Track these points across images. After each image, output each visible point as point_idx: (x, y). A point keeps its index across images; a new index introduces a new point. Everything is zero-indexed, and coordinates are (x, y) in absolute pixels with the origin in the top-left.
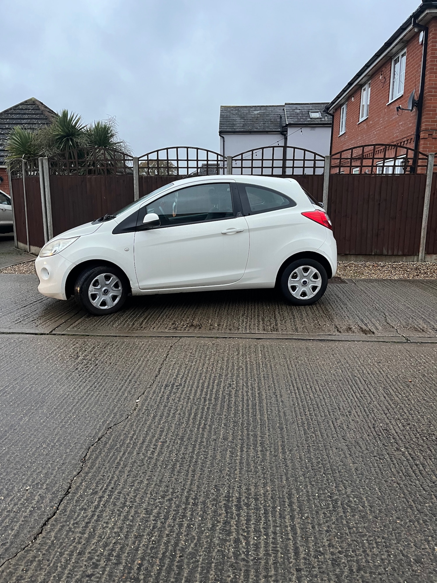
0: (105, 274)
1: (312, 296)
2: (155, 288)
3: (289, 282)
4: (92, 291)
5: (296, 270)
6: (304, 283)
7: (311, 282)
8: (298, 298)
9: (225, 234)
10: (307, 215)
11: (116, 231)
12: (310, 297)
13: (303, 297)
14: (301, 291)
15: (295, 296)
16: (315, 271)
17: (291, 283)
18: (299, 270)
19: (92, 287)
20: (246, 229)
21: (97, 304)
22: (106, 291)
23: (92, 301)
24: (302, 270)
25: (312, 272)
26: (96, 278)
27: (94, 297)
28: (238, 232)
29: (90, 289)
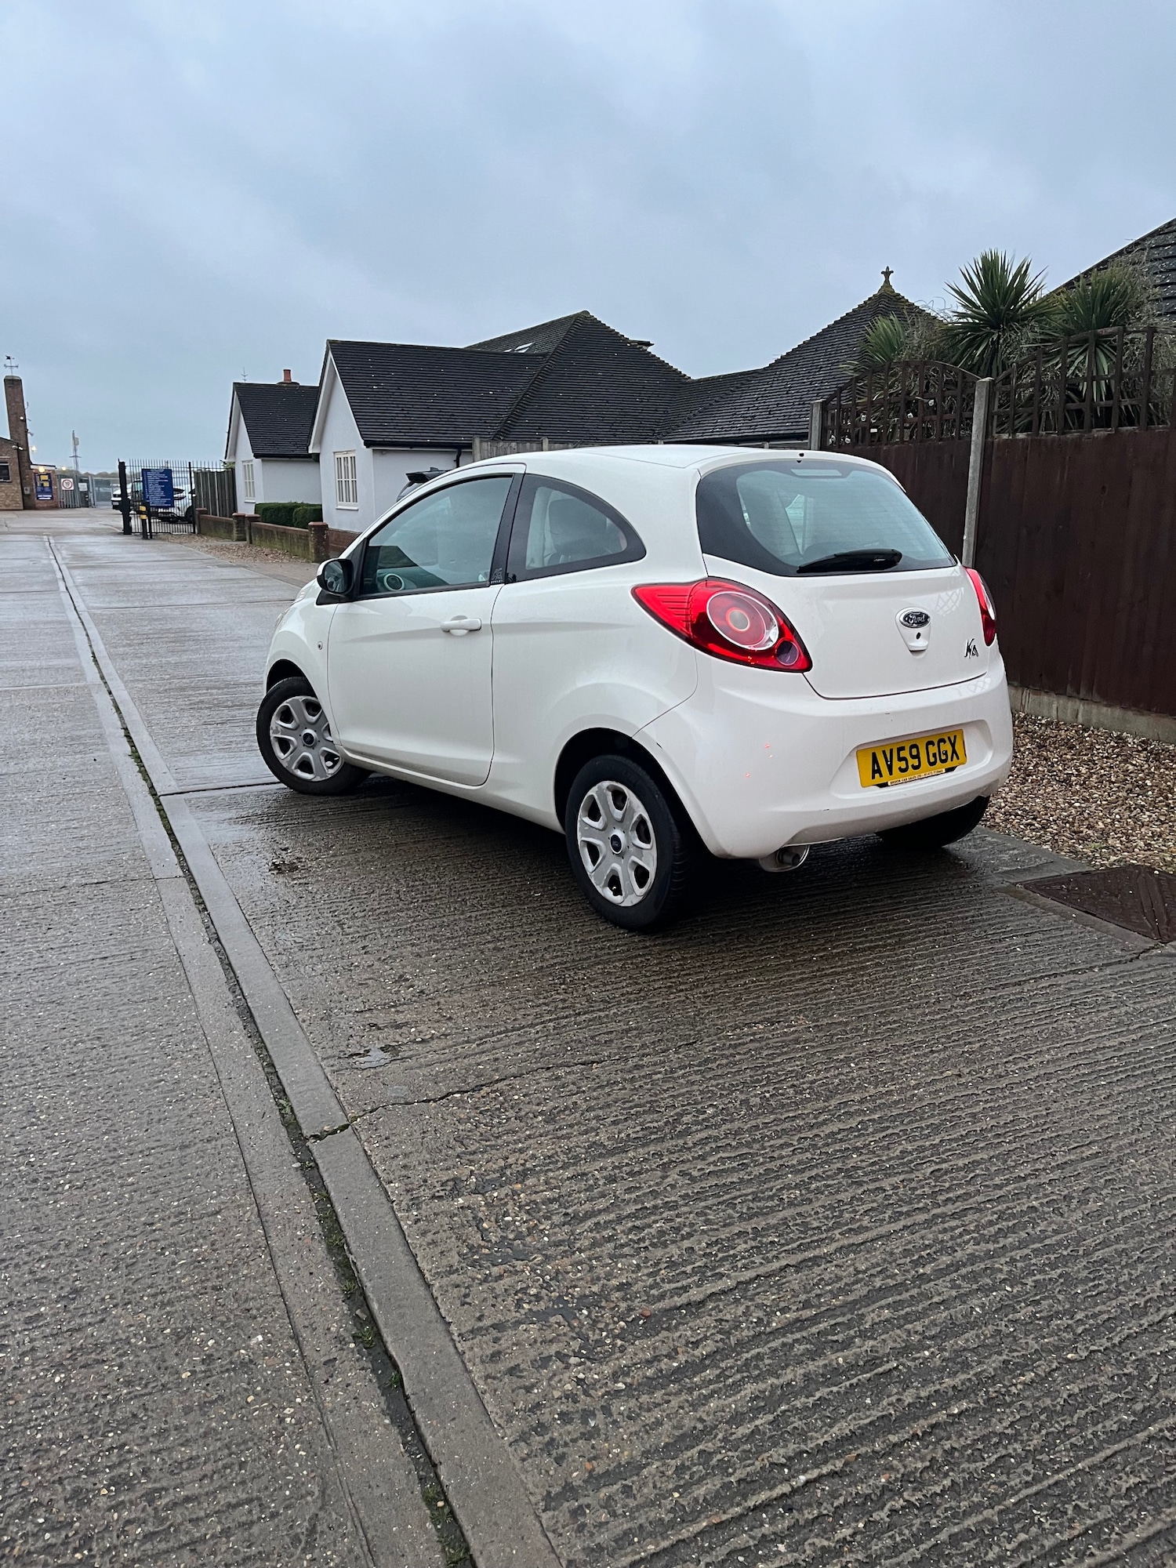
0: (299, 698)
1: (634, 899)
3: (579, 824)
5: (594, 792)
6: (616, 843)
7: (631, 849)
8: (600, 889)
9: (447, 631)
10: (650, 599)
12: (628, 903)
13: (614, 893)
14: (609, 870)
15: (593, 880)
16: (639, 808)
17: (584, 828)
18: (602, 795)
19: (276, 722)
20: (486, 625)
21: (291, 763)
22: (309, 739)
23: (280, 754)
24: (610, 794)
25: (632, 810)
26: (284, 704)
27: (285, 745)
28: (471, 631)
29: (273, 725)
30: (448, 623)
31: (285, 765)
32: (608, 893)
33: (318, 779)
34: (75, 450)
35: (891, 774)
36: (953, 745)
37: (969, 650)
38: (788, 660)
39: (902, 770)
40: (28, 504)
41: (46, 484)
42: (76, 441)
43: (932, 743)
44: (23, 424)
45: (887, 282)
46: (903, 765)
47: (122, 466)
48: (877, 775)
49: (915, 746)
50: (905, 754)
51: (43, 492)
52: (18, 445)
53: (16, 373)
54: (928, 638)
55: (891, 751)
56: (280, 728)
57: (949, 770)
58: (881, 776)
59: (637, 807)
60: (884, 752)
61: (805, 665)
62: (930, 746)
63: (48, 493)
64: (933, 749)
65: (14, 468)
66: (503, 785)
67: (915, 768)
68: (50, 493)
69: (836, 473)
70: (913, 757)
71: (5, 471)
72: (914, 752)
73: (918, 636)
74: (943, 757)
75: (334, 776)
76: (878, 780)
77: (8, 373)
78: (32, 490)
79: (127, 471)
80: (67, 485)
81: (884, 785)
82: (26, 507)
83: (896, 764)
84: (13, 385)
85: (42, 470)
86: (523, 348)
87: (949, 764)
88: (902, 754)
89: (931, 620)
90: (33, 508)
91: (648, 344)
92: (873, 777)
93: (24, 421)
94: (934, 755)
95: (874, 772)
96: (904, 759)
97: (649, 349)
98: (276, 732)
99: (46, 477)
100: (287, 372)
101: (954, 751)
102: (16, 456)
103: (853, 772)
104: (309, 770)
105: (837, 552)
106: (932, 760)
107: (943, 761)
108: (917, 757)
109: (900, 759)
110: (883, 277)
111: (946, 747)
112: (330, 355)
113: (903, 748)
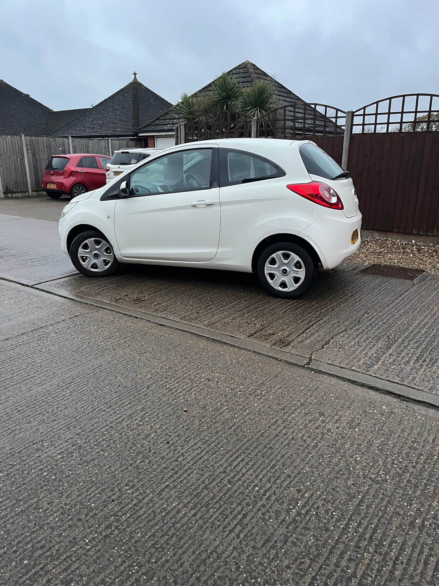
0: (94, 239)
1: (293, 288)
2: (134, 258)
3: (265, 268)
4: (81, 253)
5: (273, 255)
6: (284, 271)
7: (292, 272)
8: (276, 288)
9: (194, 206)
10: (294, 188)
11: (103, 198)
12: (290, 290)
13: (283, 288)
14: (280, 281)
15: (272, 285)
16: (297, 258)
17: (268, 269)
18: (278, 256)
19: (81, 250)
20: (217, 202)
21: (88, 266)
22: (96, 255)
23: (82, 263)
24: (281, 255)
25: (293, 259)
26: (85, 242)
27: (85, 259)
28: (208, 205)
29: (79, 251)
30: (194, 203)
31: (85, 267)
32: (281, 289)
33: (101, 271)
38: (338, 207)
45: (135, 77)
56: (83, 252)
59: (296, 258)
61: (342, 208)
66: (224, 259)
75: (108, 269)
104: (97, 268)
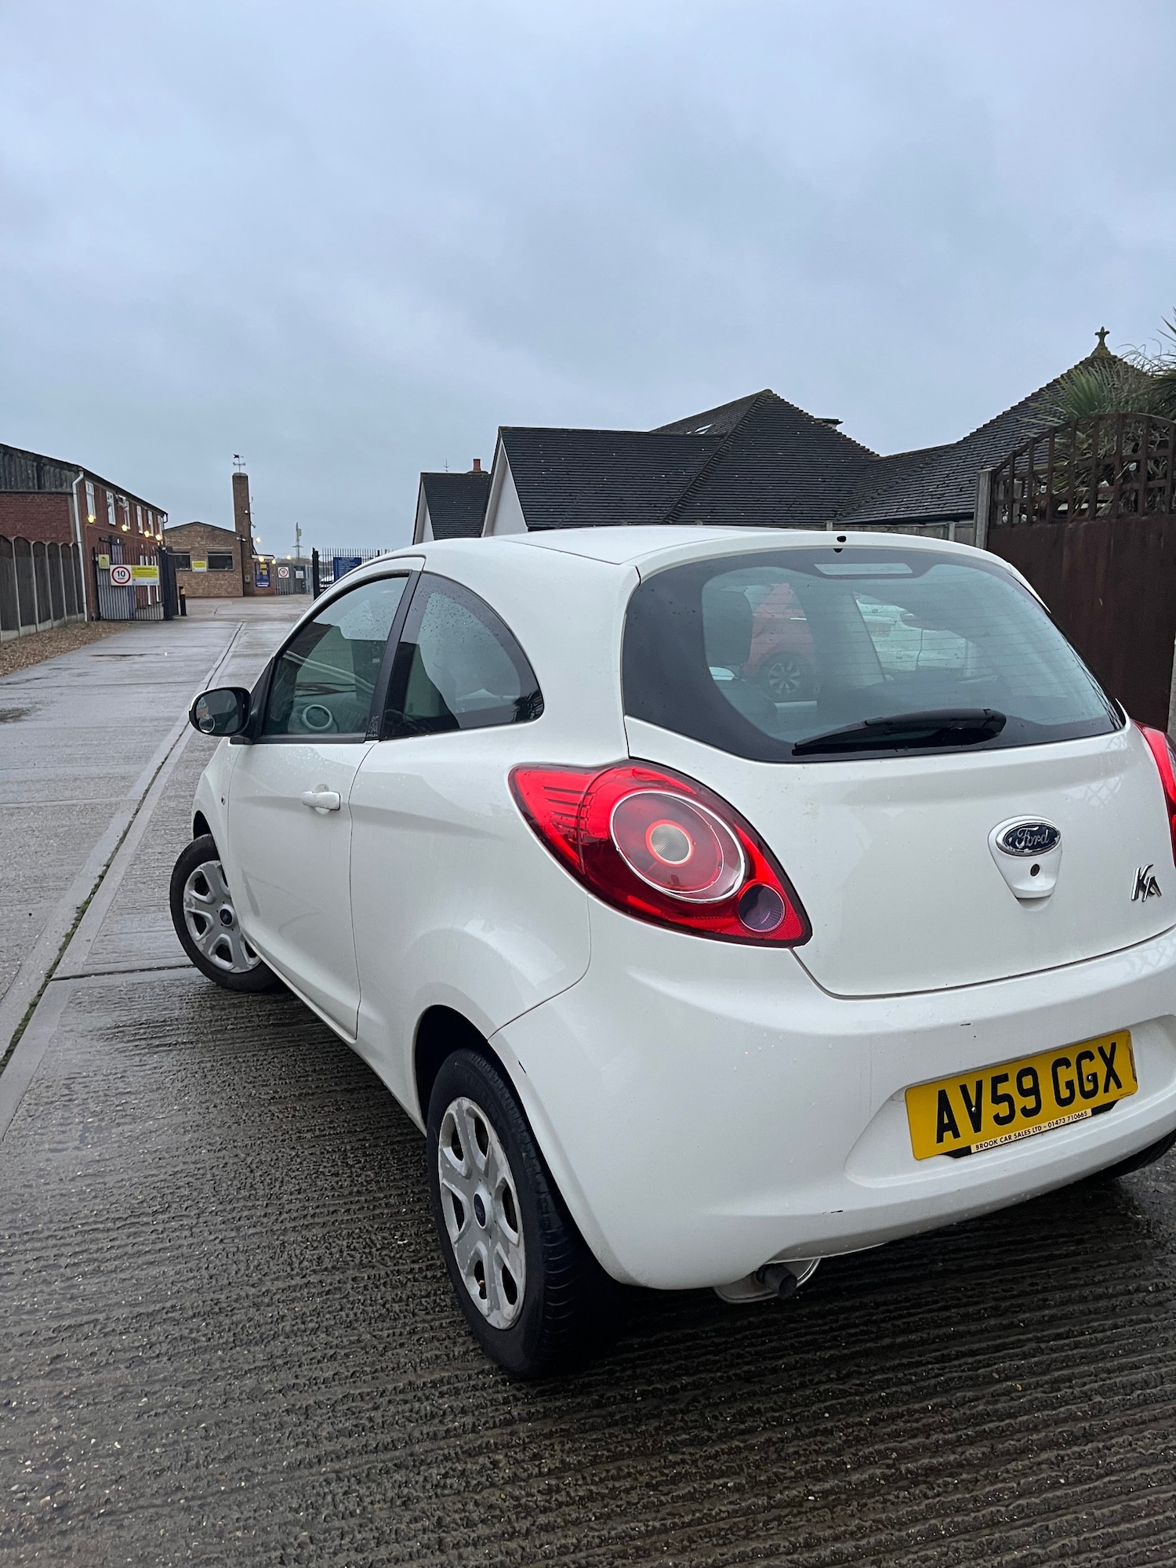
0: (218, 863)
5: (452, 1110)
6: (478, 1210)
7: (497, 1230)
9: (312, 807)
12: (494, 1320)
14: (473, 1250)
16: (503, 1166)
17: (445, 1164)
18: (462, 1118)
19: (190, 893)
20: (344, 804)
21: (207, 945)
22: (226, 917)
23: (196, 935)
26: (198, 869)
27: (200, 922)
28: (331, 810)
29: (186, 897)
30: (310, 794)
31: (201, 948)
33: (237, 970)
34: (298, 540)
35: (977, 1127)
36: (1109, 1062)
37: (1141, 885)
38: (765, 921)
39: (1000, 1120)
40: (248, 592)
41: (265, 573)
42: (299, 532)
43: (1065, 1062)
44: (247, 517)
45: (1102, 343)
46: (1003, 1109)
47: (315, 554)
48: (948, 1135)
49: (1031, 1071)
50: (1008, 1088)
51: (262, 580)
52: (241, 537)
53: (243, 470)
54: (1055, 872)
55: (979, 1085)
56: (193, 901)
57: (1097, 1111)
58: (956, 1135)
59: (501, 1164)
60: (964, 1089)
61: (799, 934)
62: (1061, 1070)
63: (265, 581)
64: (1066, 1074)
65: (236, 558)
66: (372, 1052)
67: (1027, 1113)
68: (268, 581)
69: (902, 568)
70: (1024, 1093)
71: (229, 562)
72: (1028, 1082)
73: (1035, 870)
74: (1089, 1087)
75: (255, 968)
76: (950, 1142)
77: (236, 470)
78: (252, 578)
79: (320, 559)
80: (284, 573)
81: (965, 1152)
82: (245, 594)
83: (989, 1110)
84: (240, 481)
85: (261, 559)
86: (702, 430)
87: (1101, 1099)
88: (1002, 1089)
89: (1064, 839)
90: (253, 595)
91: (837, 422)
92: (940, 1139)
93: (249, 514)
94: (1070, 1085)
95: (942, 1129)
96: (1008, 1098)
97: (839, 428)
98: (190, 905)
99: (265, 566)
100: (477, 462)
101: (1111, 1073)
102: (239, 547)
103: (898, 1131)
104: (228, 957)
105: (871, 717)
106: (1065, 1093)
107: (1087, 1095)
108: (1035, 1091)
109: (997, 1099)
110: (1097, 339)
111: (1098, 1066)
112: (502, 442)
113: (1004, 1078)
